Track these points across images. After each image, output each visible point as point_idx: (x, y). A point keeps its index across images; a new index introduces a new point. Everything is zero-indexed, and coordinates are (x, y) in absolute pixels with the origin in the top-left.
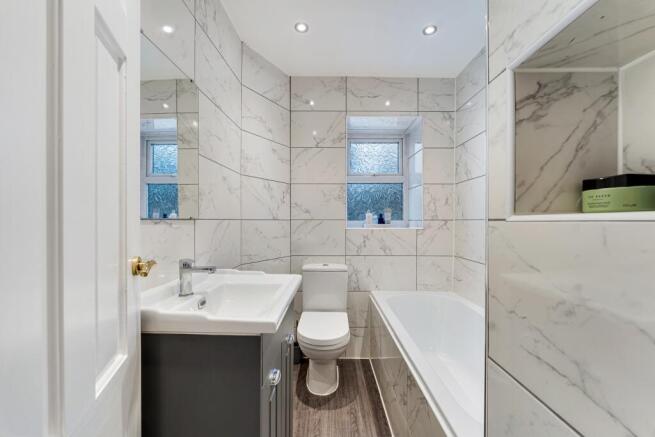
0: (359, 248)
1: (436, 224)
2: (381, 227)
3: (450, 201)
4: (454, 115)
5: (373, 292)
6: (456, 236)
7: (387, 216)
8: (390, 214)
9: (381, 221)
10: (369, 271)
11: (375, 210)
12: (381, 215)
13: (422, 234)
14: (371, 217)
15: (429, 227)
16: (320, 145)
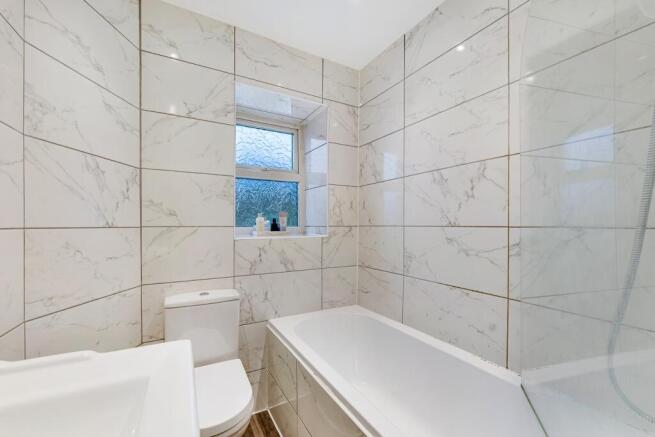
0: (253, 264)
1: (341, 231)
2: (276, 236)
3: (354, 206)
4: (358, 111)
5: (272, 321)
6: (360, 244)
7: (282, 221)
8: (285, 219)
9: (275, 227)
10: (267, 293)
11: (266, 214)
12: (274, 220)
13: (327, 242)
14: (262, 222)
15: (334, 234)
16: (193, 115)
